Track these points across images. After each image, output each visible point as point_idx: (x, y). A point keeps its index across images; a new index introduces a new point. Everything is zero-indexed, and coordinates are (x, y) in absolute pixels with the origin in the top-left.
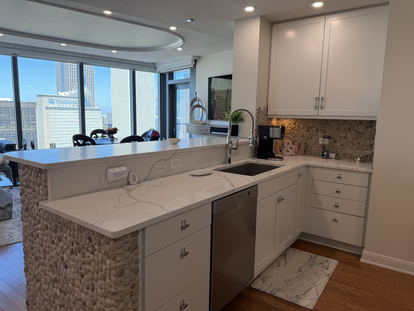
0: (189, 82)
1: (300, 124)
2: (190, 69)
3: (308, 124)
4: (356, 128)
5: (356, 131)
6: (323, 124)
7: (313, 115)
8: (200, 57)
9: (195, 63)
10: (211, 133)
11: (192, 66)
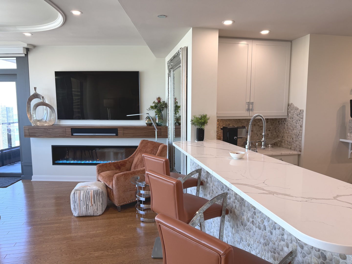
0: (16, 74)
1: (220, 123)
2: (15, 58)
3: (227, 122)
4: (258, 124)
5: (258, 125)
6: (237, 122)
7: (246, 116)
8: (34, 47)
9: (27, 53)
10: (72, 135)
11: (24, 55)
